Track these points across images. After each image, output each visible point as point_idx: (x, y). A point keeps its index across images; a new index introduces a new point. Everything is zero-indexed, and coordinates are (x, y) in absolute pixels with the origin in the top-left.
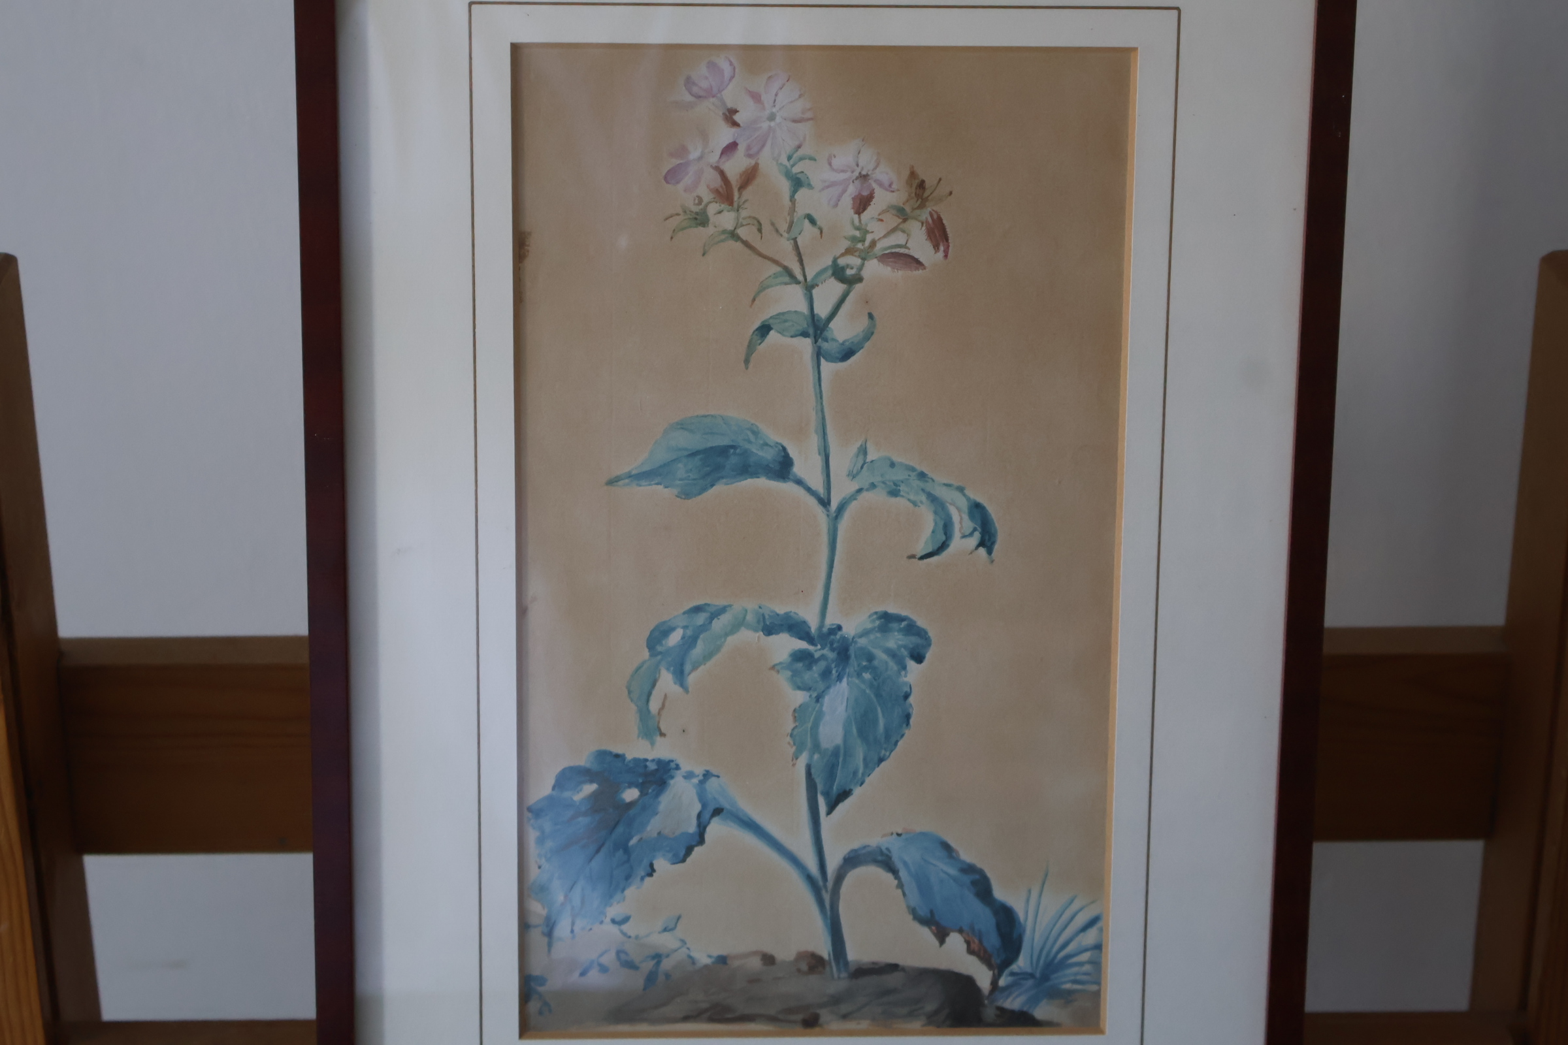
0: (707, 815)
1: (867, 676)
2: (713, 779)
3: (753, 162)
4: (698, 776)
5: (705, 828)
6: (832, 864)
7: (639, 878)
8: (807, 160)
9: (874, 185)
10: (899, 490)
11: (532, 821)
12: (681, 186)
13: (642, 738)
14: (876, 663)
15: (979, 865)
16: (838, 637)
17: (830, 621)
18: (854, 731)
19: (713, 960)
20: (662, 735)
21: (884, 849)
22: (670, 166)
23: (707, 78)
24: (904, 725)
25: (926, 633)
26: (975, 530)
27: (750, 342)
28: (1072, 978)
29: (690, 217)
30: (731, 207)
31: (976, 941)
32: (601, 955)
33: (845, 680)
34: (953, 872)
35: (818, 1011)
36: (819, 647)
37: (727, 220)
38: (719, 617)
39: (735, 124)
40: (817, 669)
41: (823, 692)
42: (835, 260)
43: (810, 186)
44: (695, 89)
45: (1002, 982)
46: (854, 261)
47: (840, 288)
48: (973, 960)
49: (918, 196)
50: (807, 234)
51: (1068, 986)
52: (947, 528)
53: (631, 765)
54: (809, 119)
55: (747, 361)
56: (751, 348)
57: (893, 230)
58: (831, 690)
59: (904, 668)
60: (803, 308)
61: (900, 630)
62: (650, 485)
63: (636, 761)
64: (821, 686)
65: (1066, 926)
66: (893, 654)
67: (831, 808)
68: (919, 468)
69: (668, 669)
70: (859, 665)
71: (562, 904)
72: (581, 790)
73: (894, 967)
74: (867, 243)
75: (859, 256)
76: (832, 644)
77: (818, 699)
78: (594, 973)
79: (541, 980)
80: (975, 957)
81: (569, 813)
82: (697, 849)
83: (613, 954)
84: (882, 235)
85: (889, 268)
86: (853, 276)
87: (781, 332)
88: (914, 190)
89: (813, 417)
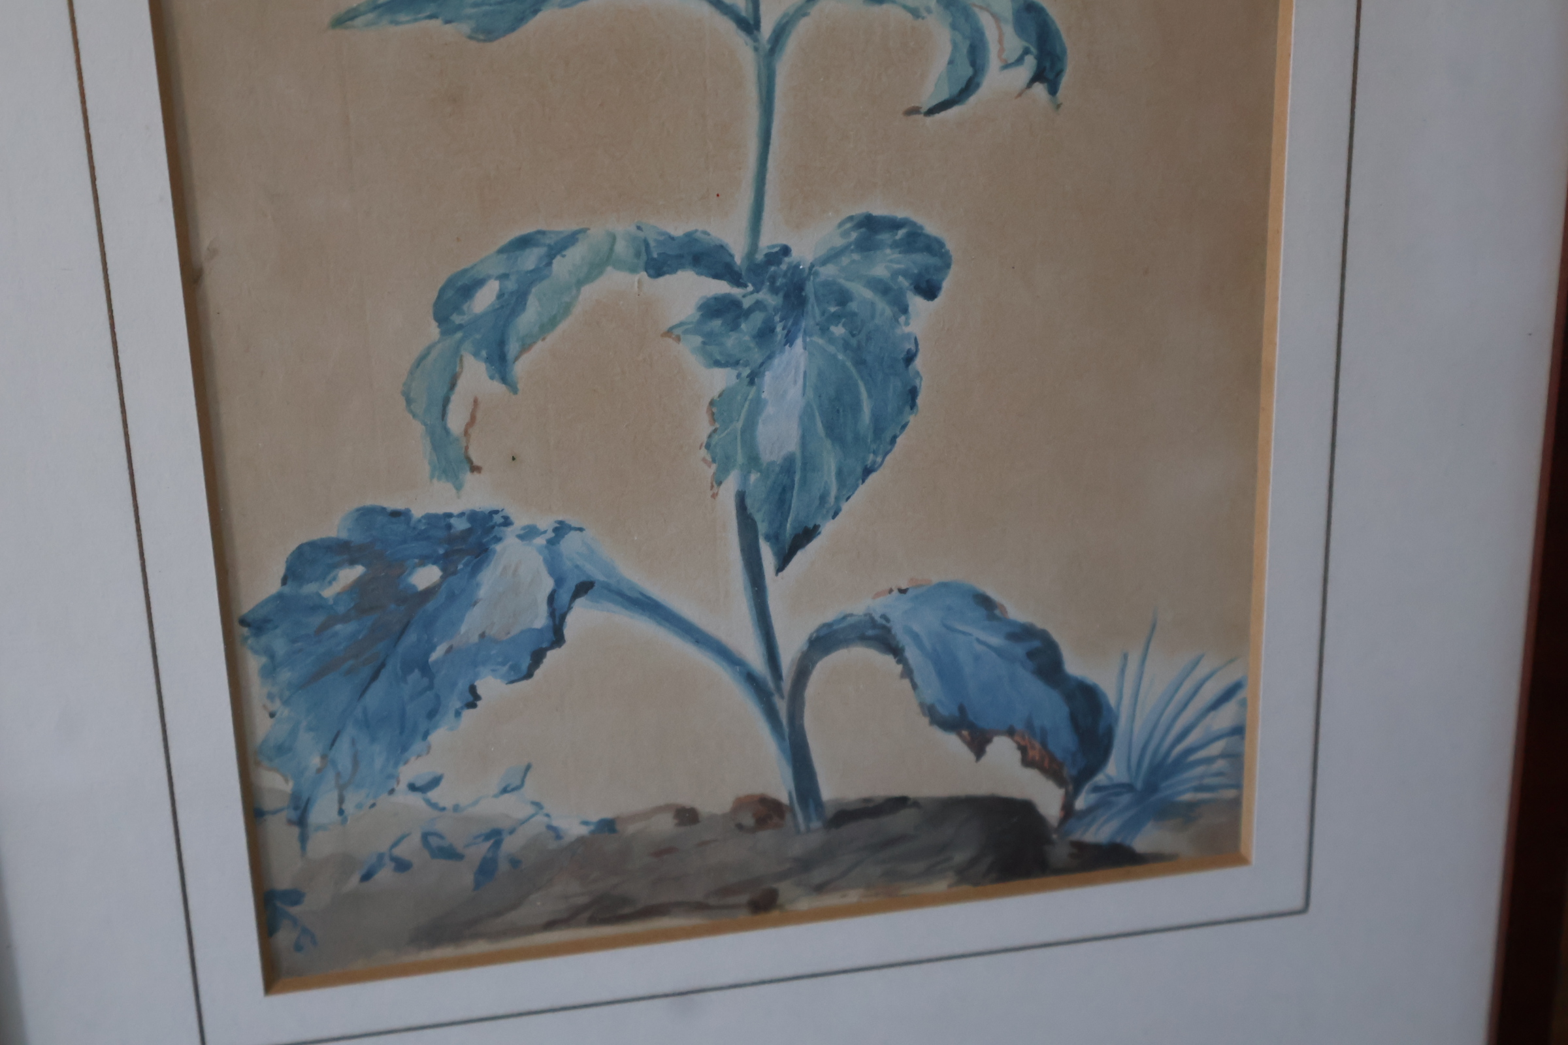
0: (564, 596)
1: (838, 330)
2: (573, 535)
4: (545, 532)
5: (563, 617)
6: (789, 654)
7: (451, 713)
11: (250, 641)
13: (439, 479)
14: (853, 306)
15: (1040, 624)
16: (784, 267)
17: (769, 240)
18: (819, 425)
19: (592, 827)
20: (475, 469)
21: (877, 617)
24: (908, 408)
25: (941, 244)
26: (1026, 52)
28: (1195, 783)
31: (1038, 745)
32: (395, 844)
33: (799, 342)
34: (996, 640)
35: (775, 886)
36: (750, 288)
38: (564, 253)
40: (748, 327)
45: (1080, 804)
48: (1033, 775)
51: (1187, 797)
52: (976, 53)
53: (422, 526)
58: (776, 361)
59: (905, 310)
61: (895, 245)
62: (416, 20)
63: (431, 519)
64: (757, 356)
65: (1185, 705)
66: (883, 289)
67: (783, 561)
69: (476, 354)
70: (823, 313)
71: (319, 771)
72: (334, 579)
73: (901, 802)
76: (773, 279)
77: (752, 379)
78: (386, 875)
79: (295, 897)
80: (1036, 770)
81: (317, 620)
82: (552, 656)
83: (416, 839)
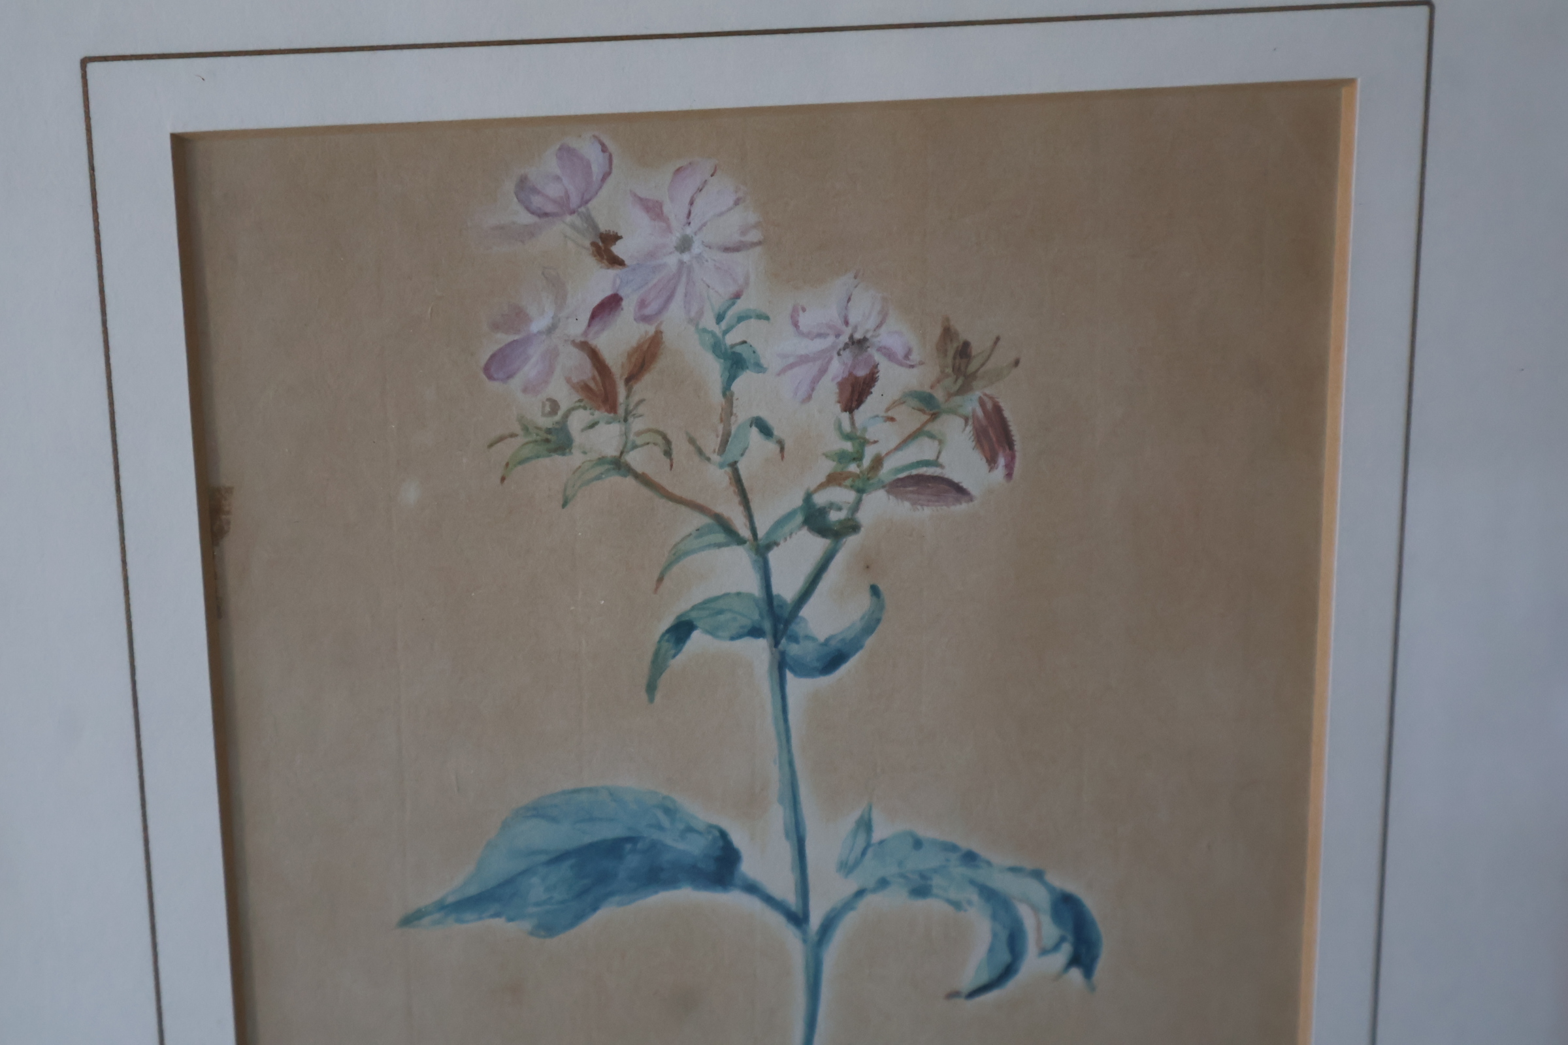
3: (651, 329)
8: (753, 320)
9: (878, 357)
10: (931, 886)
12: (516, 383)
22: (496, 348)
23: (558, 179)
26: (1062, 939)
27: (657, 654)
29: (534, 437)
30: (612, 415)
37: (606, 438)
39: (616, 262)
42: (808, 498)
43: (759, 367)
44: (537, 201)
46: (843, 495)
47: (818, 545)
49: (957, 371)
50: (755, 454)
52: (1014, 941)
54: (754, 245)
55: (651, 688)
56: (658, 665)
57: (914, 436)
60: (752, 585)
62: (480, 918)
68: (965, 844)
74: (866, 462)
75: (852, 487)
84: (892, 445)
85: (907, 504)
86: (840, 522)
87: (713, 632)
88: (949, 360)
89: (774, 774)
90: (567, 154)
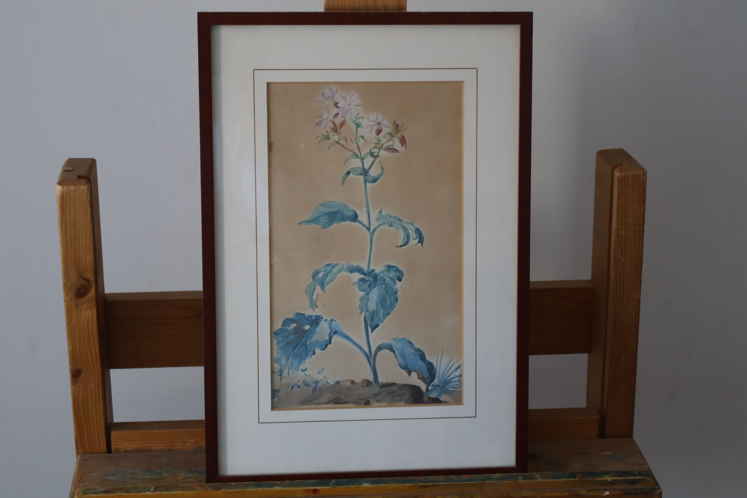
0: (332, 334)
1: (383, 286)
2: (334, 322)
3: (343, 119)
4: (329, 321)
5: (331, 338)
6: (373, 350)
7: (310, 356)
8: (361, 119)
9: (382, 126)
10: (392, 224)
11: (275, 337)
12: (321, 127)
13: (311, 308)
14: (386, 282)
15: (421, 349)
16: (374, 273)
17: (371, 268)
18: (380, 305)
19: (335, 383)
20: (317, 307)
21: (390, 344)
22: (317, 121)
23: (329, 93)
24: (396, 302)
25: (402, 272)
26: (417, 237)
27: (344, 177)
28: (452, 386)
29: (324, 137)
30: (337, 134)
31: (421, 375)
32: (298, 382)
33: (376, 287)
34: (413, 351)
35: (369, 399)
36: (368, 277)
37: (336, 138)
38: (335, 268)
39: (338, 107)
40: (367, 284)
41: (369, 292)
42: (370, 150)
43: (362, 127)
44: (325, 96)
45: (429, 388)
46: (377, 150)
47: (372, 159)
48: (420, 381)
49: (397, 129)
50: (361, 142)
51: (451, 389)
52: (408, 237)
53: (307, 317)
55: (343, 183)
56: (344, 179)
57: (388, 141)
58: (372, 291)
59: (395, 283)
60: (361, 166)
61: (394, 271)
62: (312, 224)
63: (309, 316)
64: (369, 290)
65: (450, 369)
66: (392, 279)
67: (372, 331)
68: (399, 217)
69: (319, 285)
70: (381, 283)
71: (285, 365)
72: (291, 326)
73: (394, 384)
74: (381, 145)
75: (378, 149)
76: (372, 275)
77: (368, 294)
78: (295, 388)
79: (278, 391)
80: (421, 380)
81: (287, 334)
82: (329, 345)
83: (302, 381)
84: (385, 142)
85: (388, 153)
86: (376, 155)
87: (354, 174)
88: (395, 127)
89: (364, 201)
90: (330, 88)
